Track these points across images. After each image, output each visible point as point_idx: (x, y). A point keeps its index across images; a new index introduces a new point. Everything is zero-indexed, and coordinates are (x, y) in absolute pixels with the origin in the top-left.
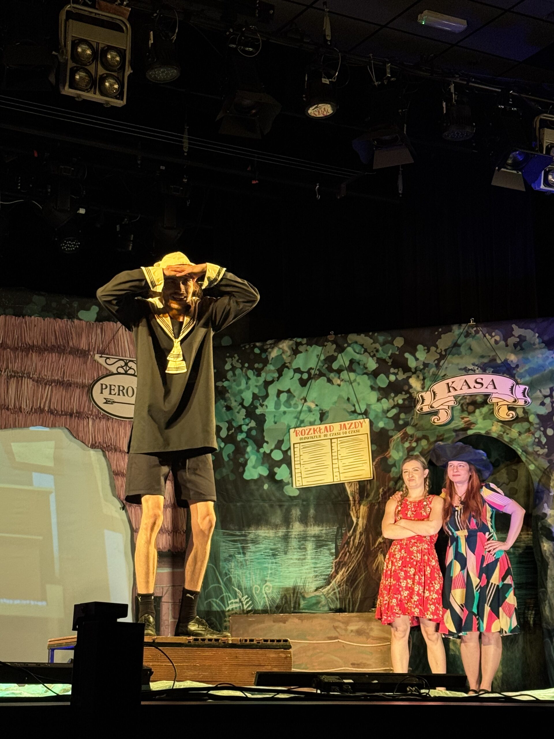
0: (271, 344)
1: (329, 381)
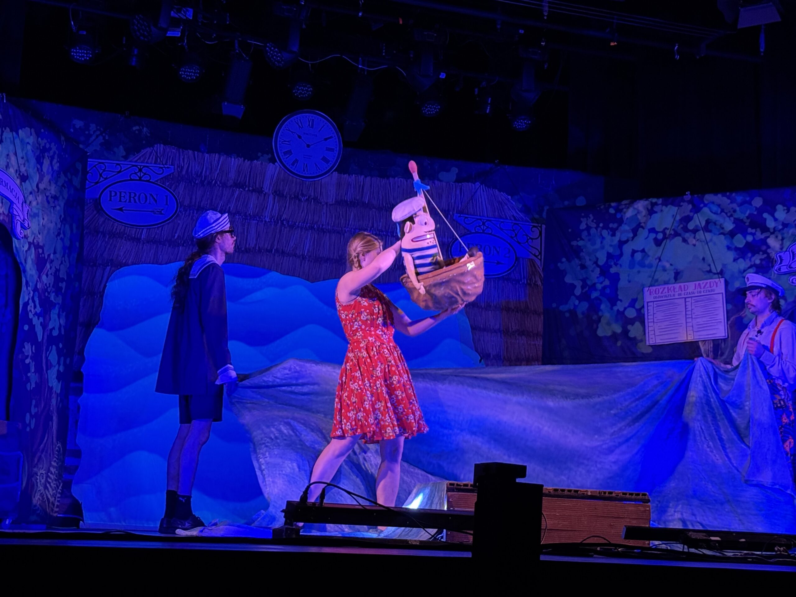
0: (626, 204)
1: (685, 241)
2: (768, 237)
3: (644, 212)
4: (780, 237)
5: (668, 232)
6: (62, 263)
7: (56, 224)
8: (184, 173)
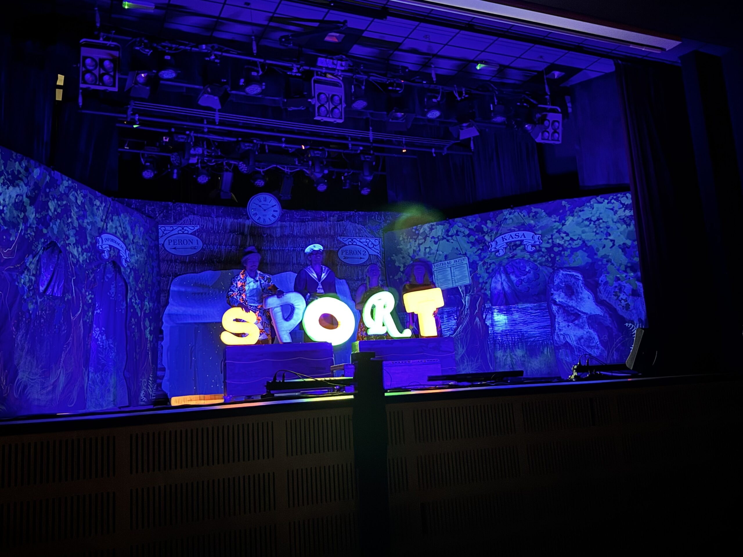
1: (448, 241)
2: (484, 236)
3: (428, 230)
4: (490, 235)
5: (440, 237)
6: (149, 277)
7: (144, 258)
8: (205, 227)
